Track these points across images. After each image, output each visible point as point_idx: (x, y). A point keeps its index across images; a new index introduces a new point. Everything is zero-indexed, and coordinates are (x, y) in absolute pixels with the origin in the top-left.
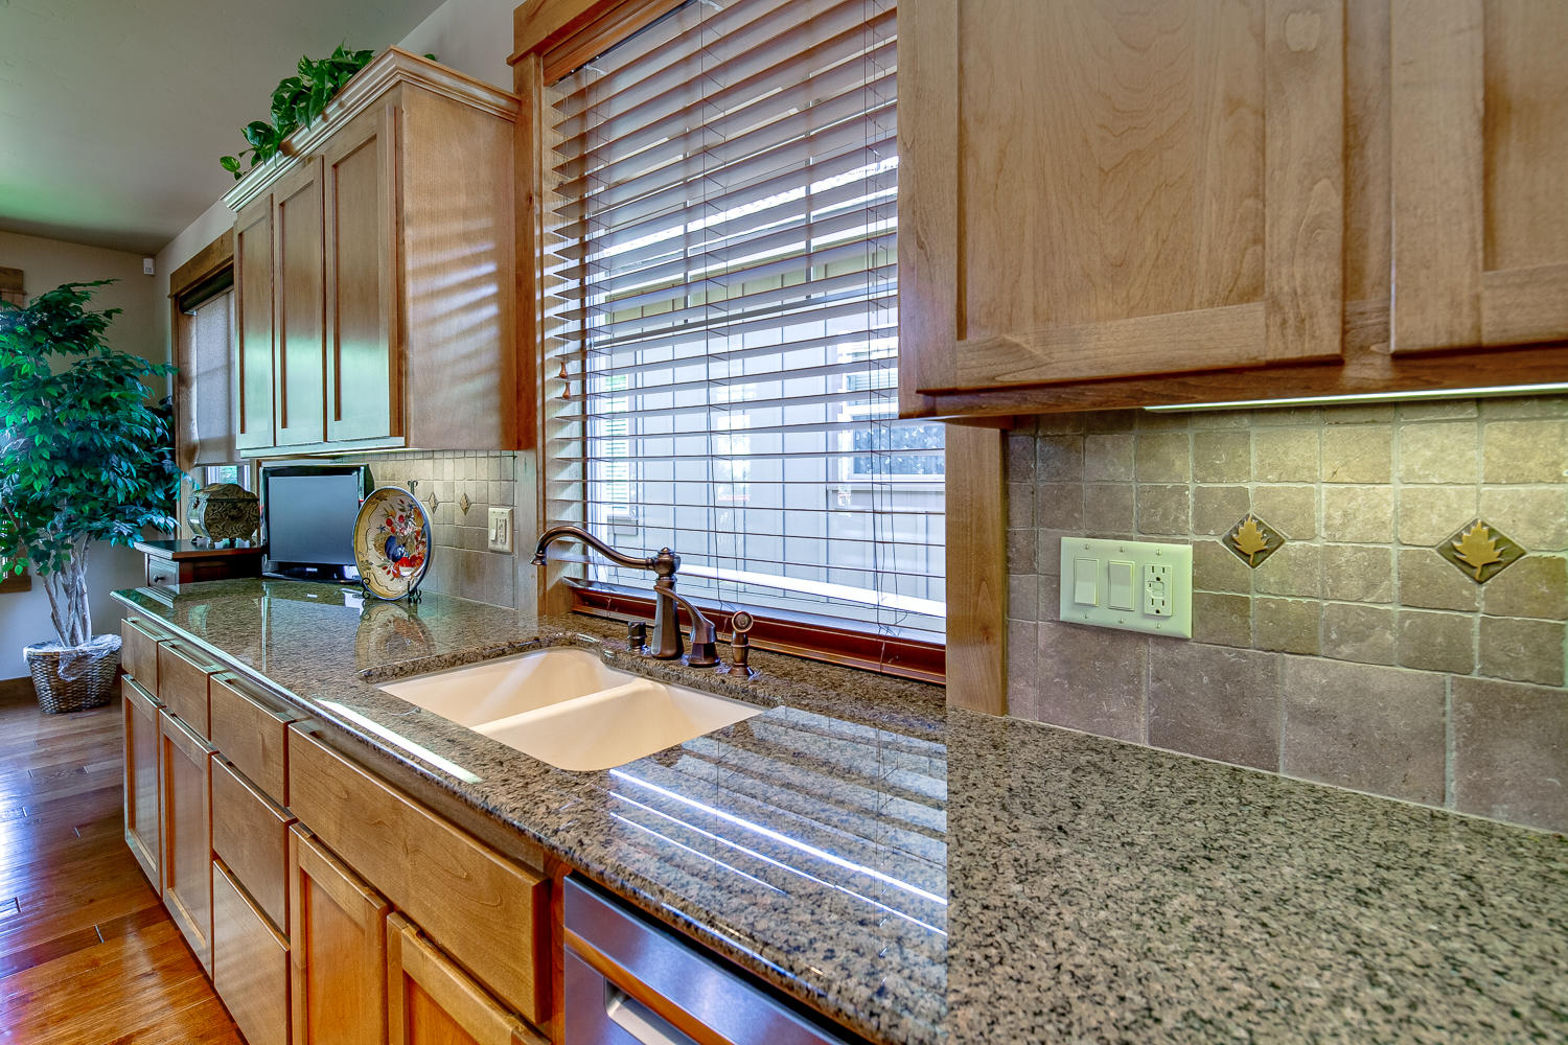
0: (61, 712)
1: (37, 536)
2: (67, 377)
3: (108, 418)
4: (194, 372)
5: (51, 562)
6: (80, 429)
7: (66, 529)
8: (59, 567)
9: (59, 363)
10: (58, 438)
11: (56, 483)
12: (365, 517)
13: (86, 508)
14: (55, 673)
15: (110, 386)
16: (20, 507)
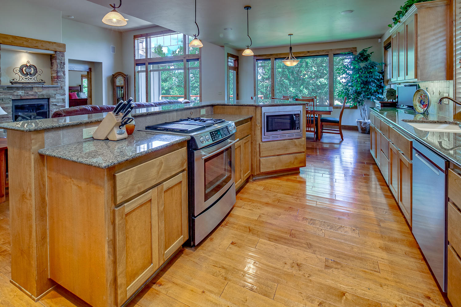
0: (362, 133)
1: (358, 98)
2: (364, 67)
3: (371, 75)
4: (388, 63)
5: (361, 103)
6: (366, 78)
7: (363, 97)
8: (362, 104)
9: (362, 65)
10: (362, 80)
11: (361, 88)
12: (415, 95)
13: (366, 93)
14: (361, 125)
15: (371, 69)
16: (356, 93)
